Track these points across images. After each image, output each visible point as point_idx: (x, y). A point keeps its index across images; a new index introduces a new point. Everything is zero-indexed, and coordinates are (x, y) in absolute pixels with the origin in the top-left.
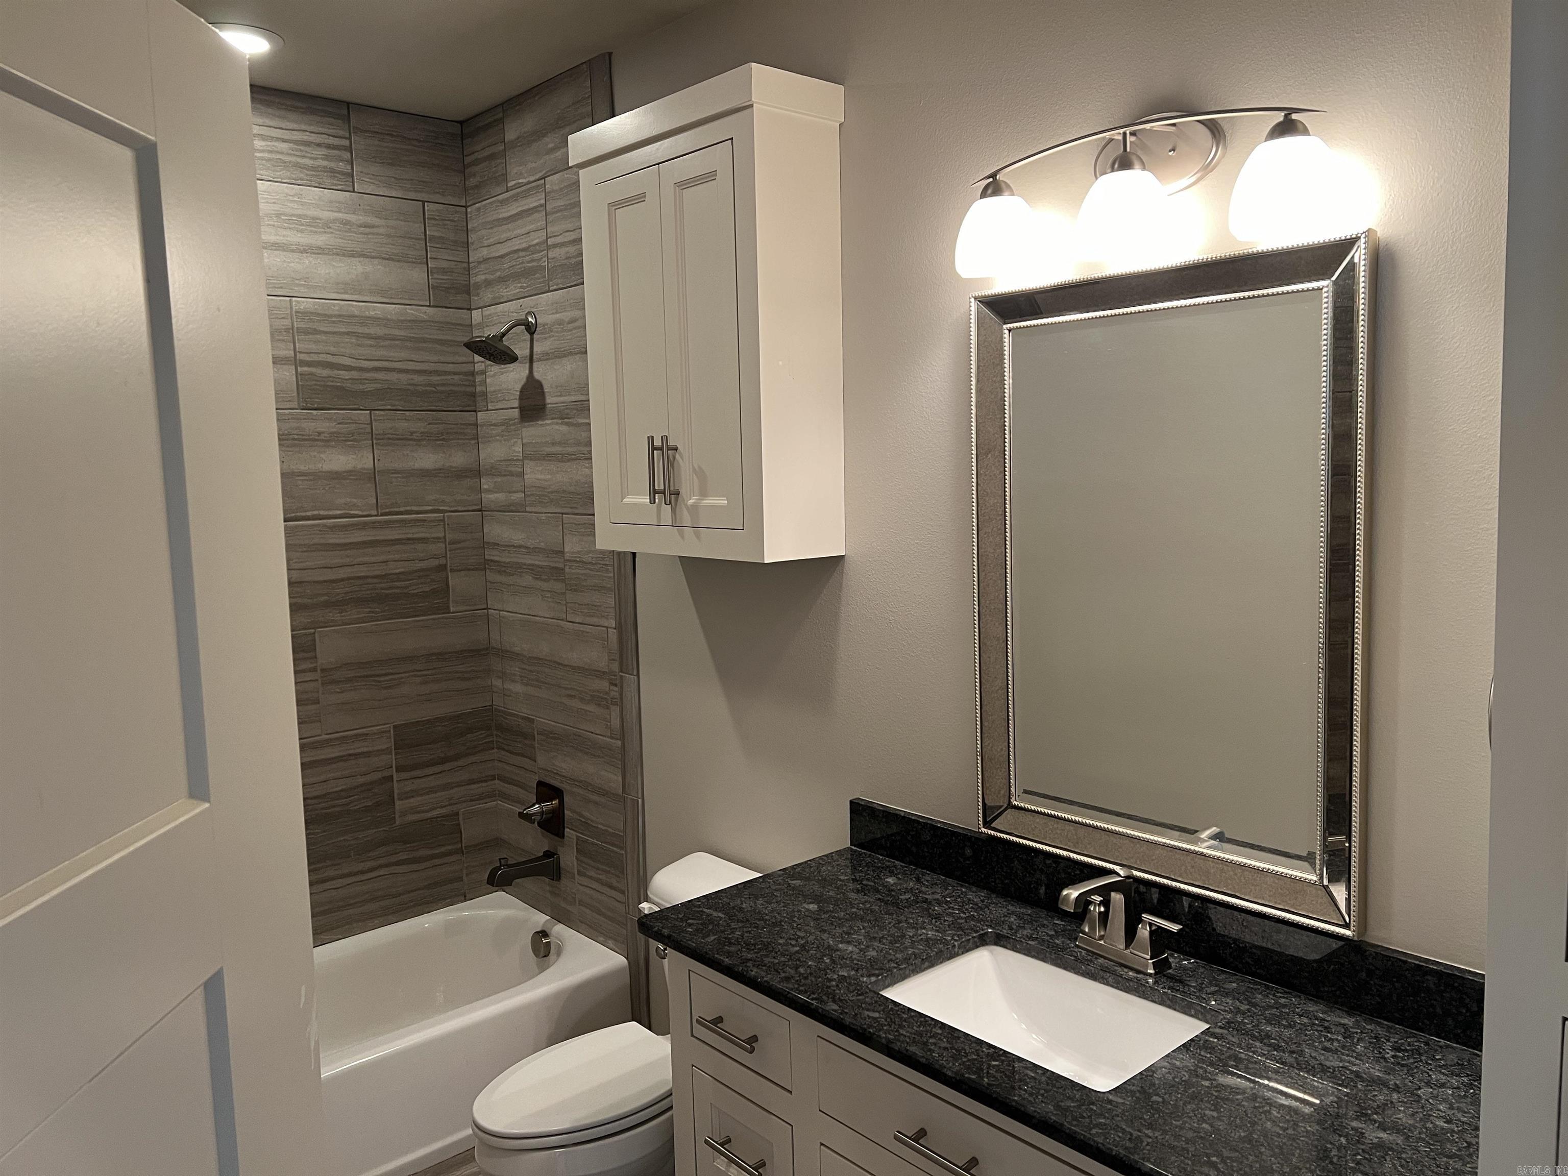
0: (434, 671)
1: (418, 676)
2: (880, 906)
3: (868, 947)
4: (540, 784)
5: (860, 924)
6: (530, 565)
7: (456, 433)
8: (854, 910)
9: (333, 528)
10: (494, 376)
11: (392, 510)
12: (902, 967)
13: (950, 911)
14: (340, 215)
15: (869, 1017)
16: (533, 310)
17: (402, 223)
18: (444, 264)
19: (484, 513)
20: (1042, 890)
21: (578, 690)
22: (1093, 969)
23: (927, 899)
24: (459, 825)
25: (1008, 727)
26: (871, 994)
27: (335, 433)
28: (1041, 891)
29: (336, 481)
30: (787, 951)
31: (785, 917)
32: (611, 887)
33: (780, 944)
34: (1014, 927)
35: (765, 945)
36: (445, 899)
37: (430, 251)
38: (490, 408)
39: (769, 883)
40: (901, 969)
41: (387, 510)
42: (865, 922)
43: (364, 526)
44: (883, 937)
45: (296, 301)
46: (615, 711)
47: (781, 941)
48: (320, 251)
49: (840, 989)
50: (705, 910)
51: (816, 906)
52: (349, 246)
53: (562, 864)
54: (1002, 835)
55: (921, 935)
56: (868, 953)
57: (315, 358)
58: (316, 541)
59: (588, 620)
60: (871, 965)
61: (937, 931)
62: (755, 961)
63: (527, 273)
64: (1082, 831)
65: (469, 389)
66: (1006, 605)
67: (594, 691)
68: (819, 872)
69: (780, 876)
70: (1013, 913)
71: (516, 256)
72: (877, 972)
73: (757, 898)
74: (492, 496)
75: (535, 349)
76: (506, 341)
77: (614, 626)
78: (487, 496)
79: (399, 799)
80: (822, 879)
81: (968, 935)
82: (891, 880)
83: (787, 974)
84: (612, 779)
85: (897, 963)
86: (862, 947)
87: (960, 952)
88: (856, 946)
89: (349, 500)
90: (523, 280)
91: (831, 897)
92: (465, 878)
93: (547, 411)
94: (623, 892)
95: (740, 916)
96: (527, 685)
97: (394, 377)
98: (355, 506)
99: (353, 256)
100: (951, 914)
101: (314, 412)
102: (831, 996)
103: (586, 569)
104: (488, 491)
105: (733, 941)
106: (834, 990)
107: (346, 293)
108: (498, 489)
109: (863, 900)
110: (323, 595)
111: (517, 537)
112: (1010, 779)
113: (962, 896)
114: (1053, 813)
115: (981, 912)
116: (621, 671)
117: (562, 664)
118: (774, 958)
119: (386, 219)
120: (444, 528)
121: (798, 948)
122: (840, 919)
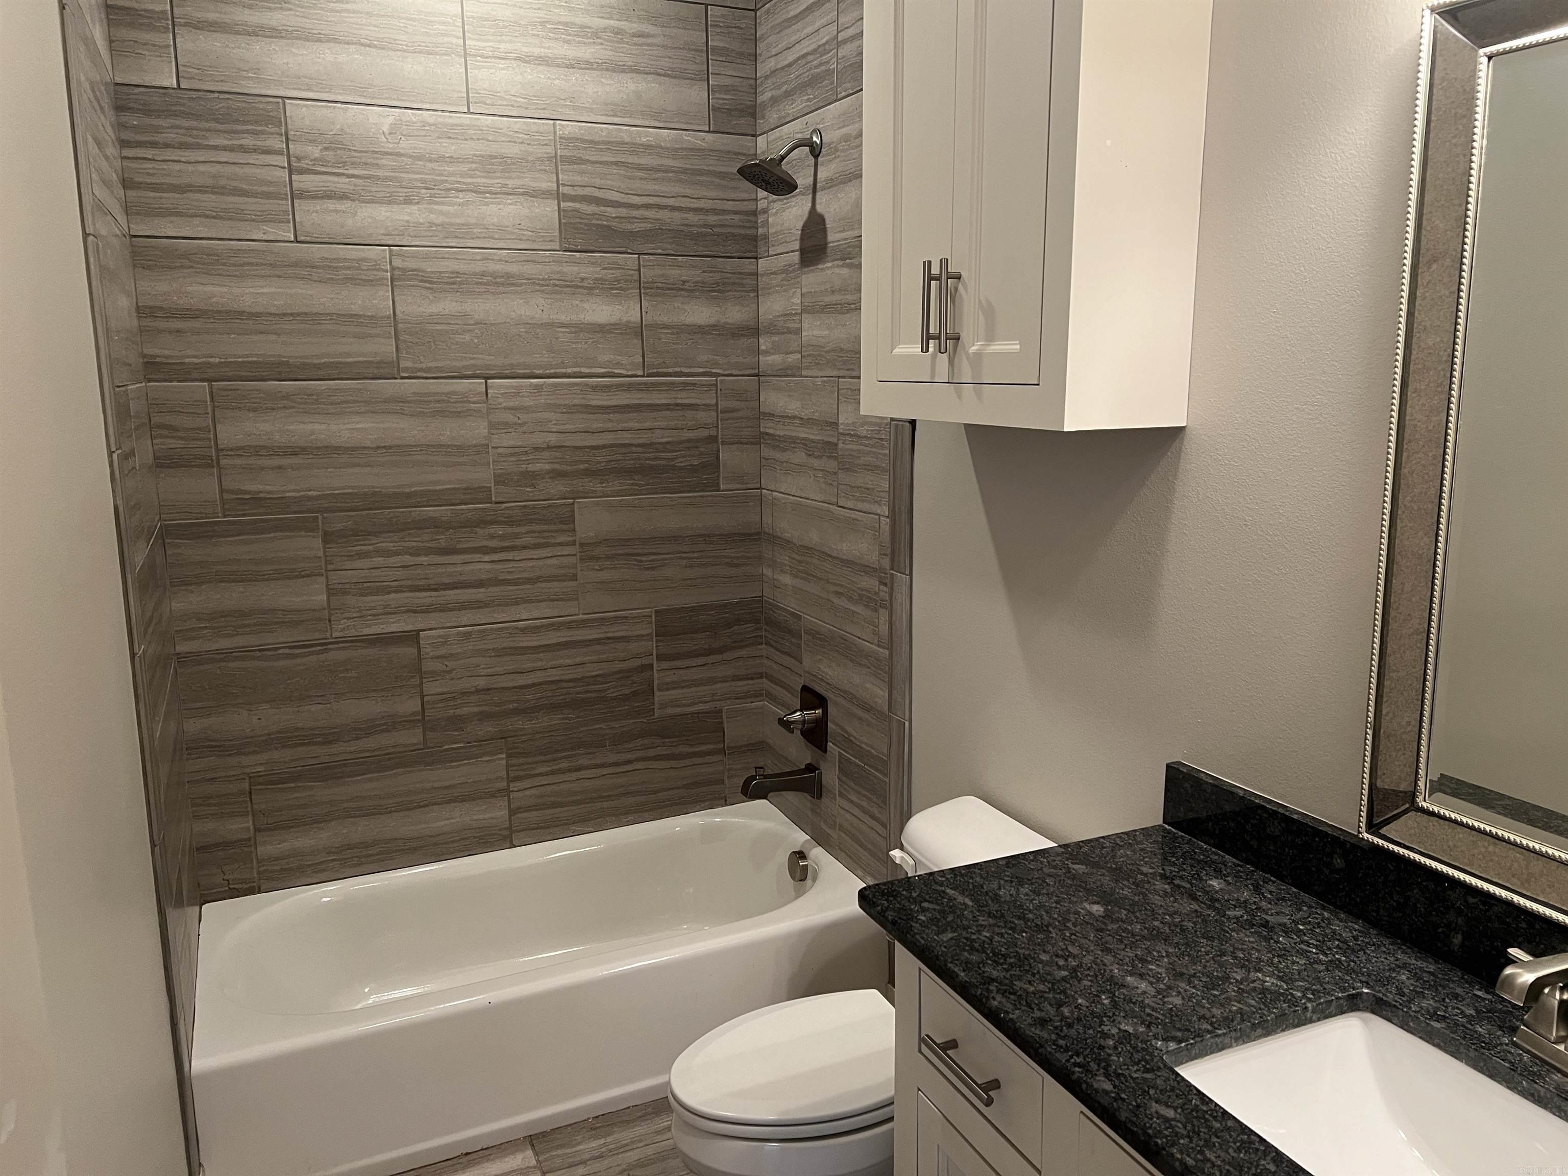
0: (700, 554)
1: (684, 558)
2: (1195, 923)
3: (1170, 987)
4: (805, 689)
5: (1162, 947)
6: (803, 439)
7: (734, 284)
8: (1156, 923)
9: (595, 388)
10: (776, 214)
11: (660, 370)
12: (1220, 1032)
13: (1302, 946)
14: (612, 22)
15: (1159, 1116)
16: (818, 127)
17: (683, 31)
18: (728, 81)
19: (761, 378)
20: (1457, 940)
21: (846, 587)
22: (1542, 1090)
23: (1267, 921)
24: (722, 723)
25: (1424, 691)
26: (1164, 1073)
27: (600, 279)
28: (1455, 941)
29: (600, 335)
30: (1049, 974)
31: (1055, 919)
32: (873, 817)
33: (1041, 962)
34: (1406, 991)
35: (1019, 960)
36: (703, 801)
37: (712, 65)
38: (771, 253)
39: (1042, 863)
40: (1218, 1036)
41: (655, 371)
42: (1170, 944)
43: (629, 387)
44: (1194, 975)
45: (560, 125)
46: (884, 614)
47: (1044, 957)
48: (588, 65)
49: (1119, 1055)
50: (948, 891)
51: (1102, 909)
52: (621, 59)
53: (824, 782)
54: (1396, 849)
55: (1254, 981)
56: (1170, 999)
57: (580, 191)
58: (576, 402)
59: (860, 506)
60: (1172, 1022)
61: (1280, 978)
62: (1001, 983)
63: (813, 81)
64: (1537, 865)
65: (751, 232)
66: (1440, 504)
67: (863, 590)
68: (1114, 857)
69: (1058, 855)
70: (1405, 966)
71: (804, 61)
72: (1179, 1034)
73: (1021, 883)
74: (770, 359)
75: (819, 176)
76: (784, 165)
77: (887, 514)
78: (764, 359)
79: (659, 690)
80: (1116, 869)
81: (1328, 993)
82: (1215, 884)
83: (1043, 1014)
84: (878, 694)
85: (1212, 1024)
86: (1162, 986)
87: (1314, 1017)
88: (1152, 983)
89: (612, 356)
90: (809, 91)
91: (1125, 898)
92: (726, 781)
93: (829, 251)
94: (884, 826)
95: (994, 907)
96: (796, 576)
97: (665, 215)
98: (619, 364)
99: (623, 71)
100: (1302, 953)
101: (578, 254)
102: (1103, 1064)
103: (861, 444)
104: (766, 352)
105: (976, 945)
106: (1110, 1055)
107: (615, 116)
108: (775, 349)
109: (1171, 909)
110: (582, 462)
111: (792, 406)
112: (1417, 767)
113: (1323, 924)
114: (1488, 828)
115: (1352, 957)
116: (892, 569)
117: (831, 556)
118: (1030, 982)
119: (663, 26)
120: (717, 393)
121: (1066, 973)
122: (1133, 935)
